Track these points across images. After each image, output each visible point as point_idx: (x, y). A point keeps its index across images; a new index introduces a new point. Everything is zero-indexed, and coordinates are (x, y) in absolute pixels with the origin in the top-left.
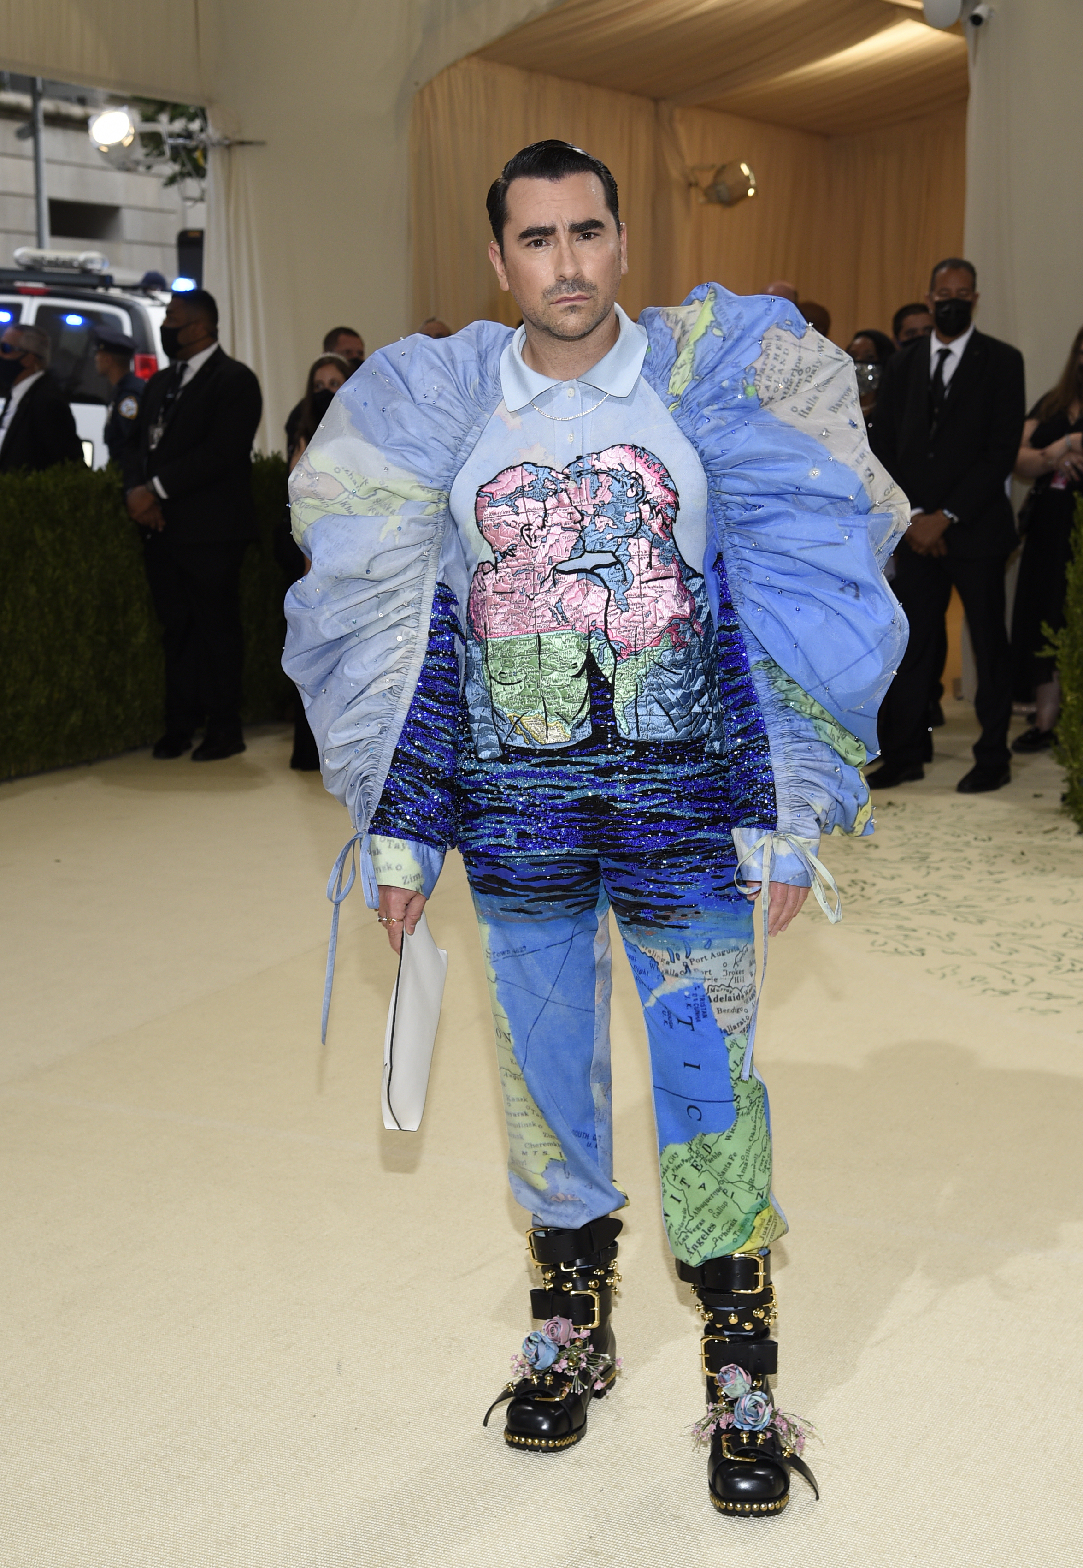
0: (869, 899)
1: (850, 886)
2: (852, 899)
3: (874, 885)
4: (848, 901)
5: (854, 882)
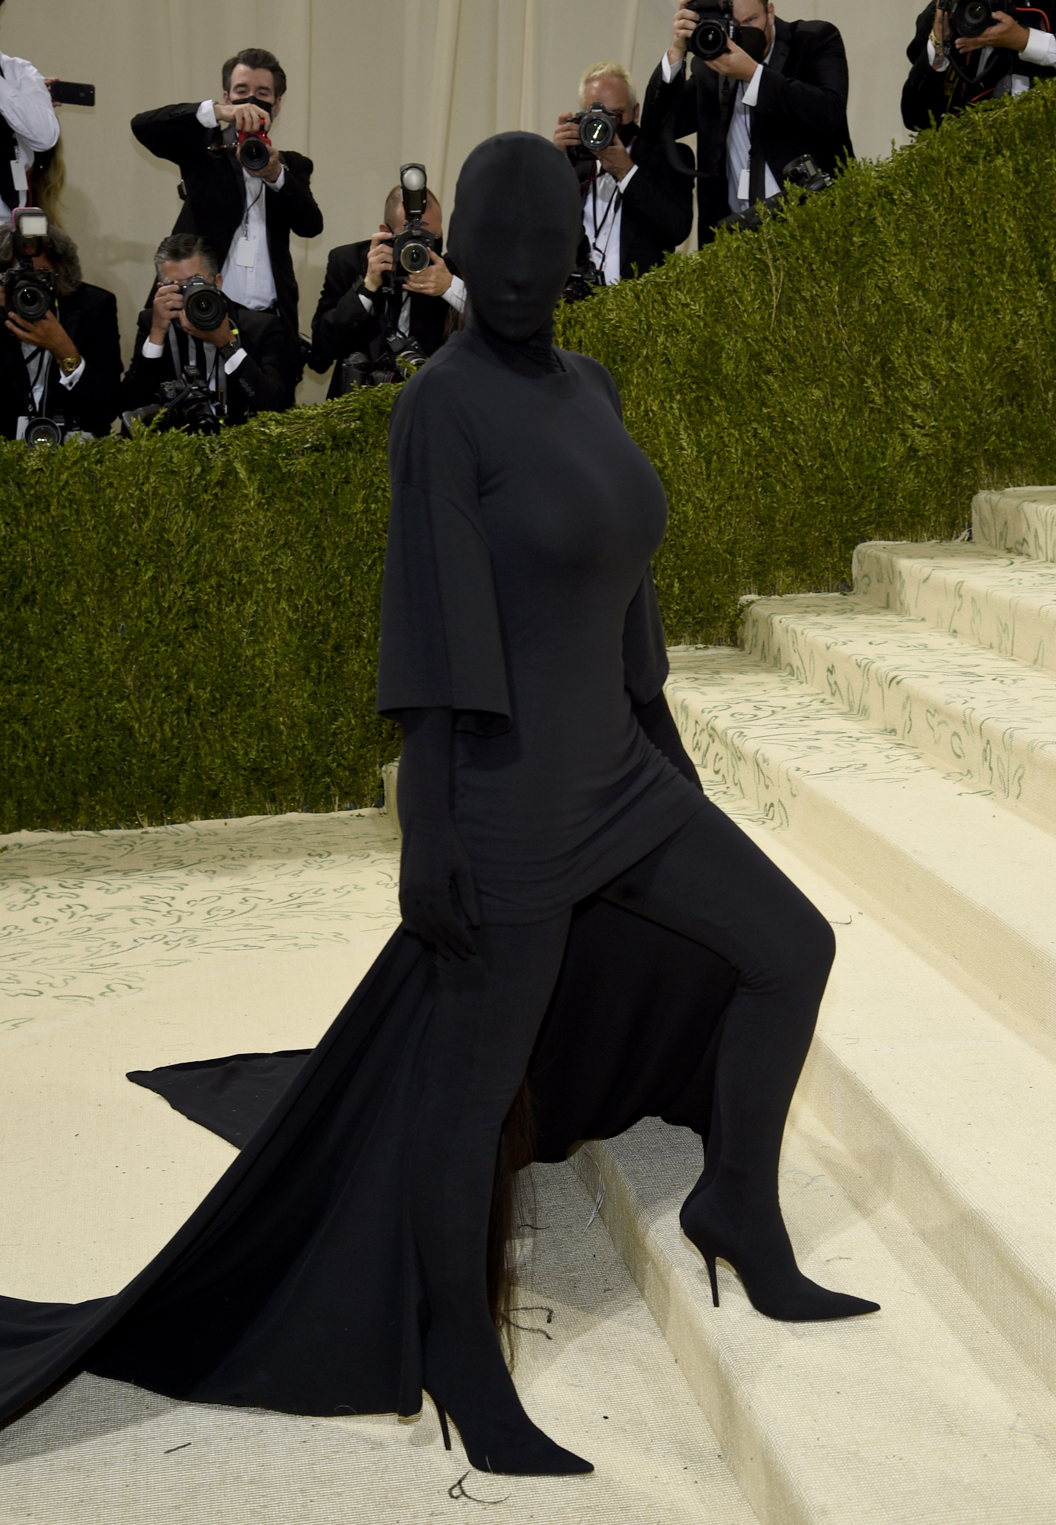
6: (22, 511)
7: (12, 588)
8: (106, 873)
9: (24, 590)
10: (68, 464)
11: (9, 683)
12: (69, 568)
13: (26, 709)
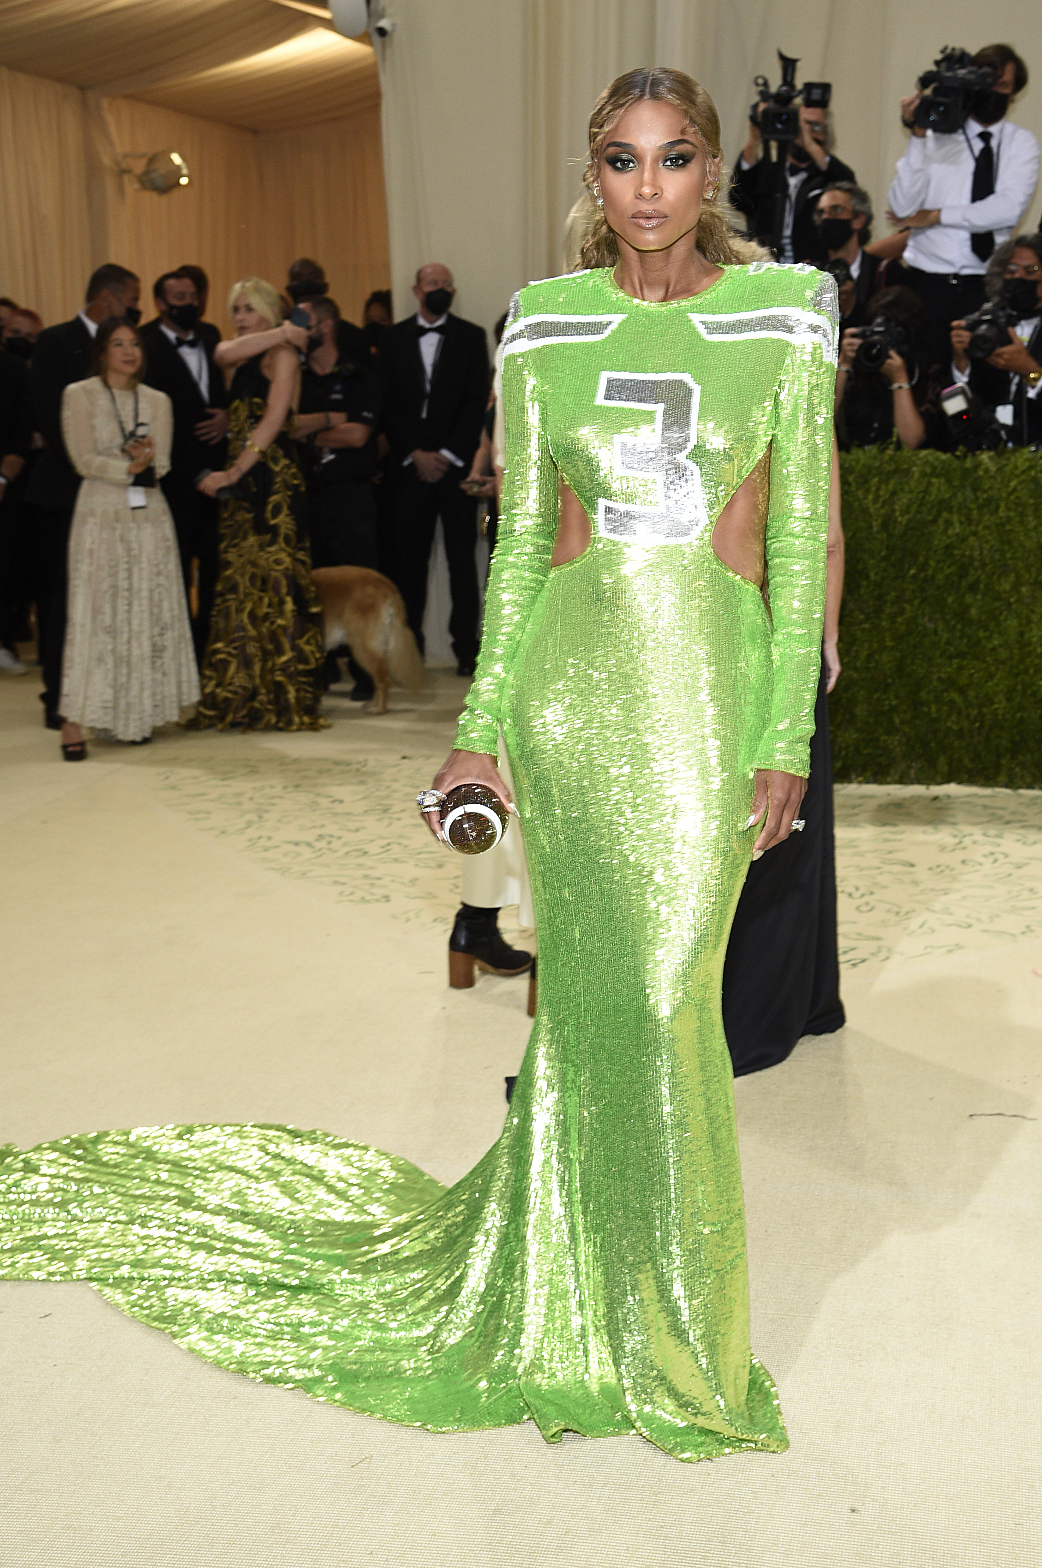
0: (335, 851)
1: (317, 840)
2: (319, 853)
3: (340, 838)
4: (315, 855)
5: (321, 837)
6: (975, 512)
7: (961, 577)
8: (1023, 827)
9: (970, 579)
10: (1018, 472)
11: (950, 658)
12: (1010, 562)
13: (963, 680)
